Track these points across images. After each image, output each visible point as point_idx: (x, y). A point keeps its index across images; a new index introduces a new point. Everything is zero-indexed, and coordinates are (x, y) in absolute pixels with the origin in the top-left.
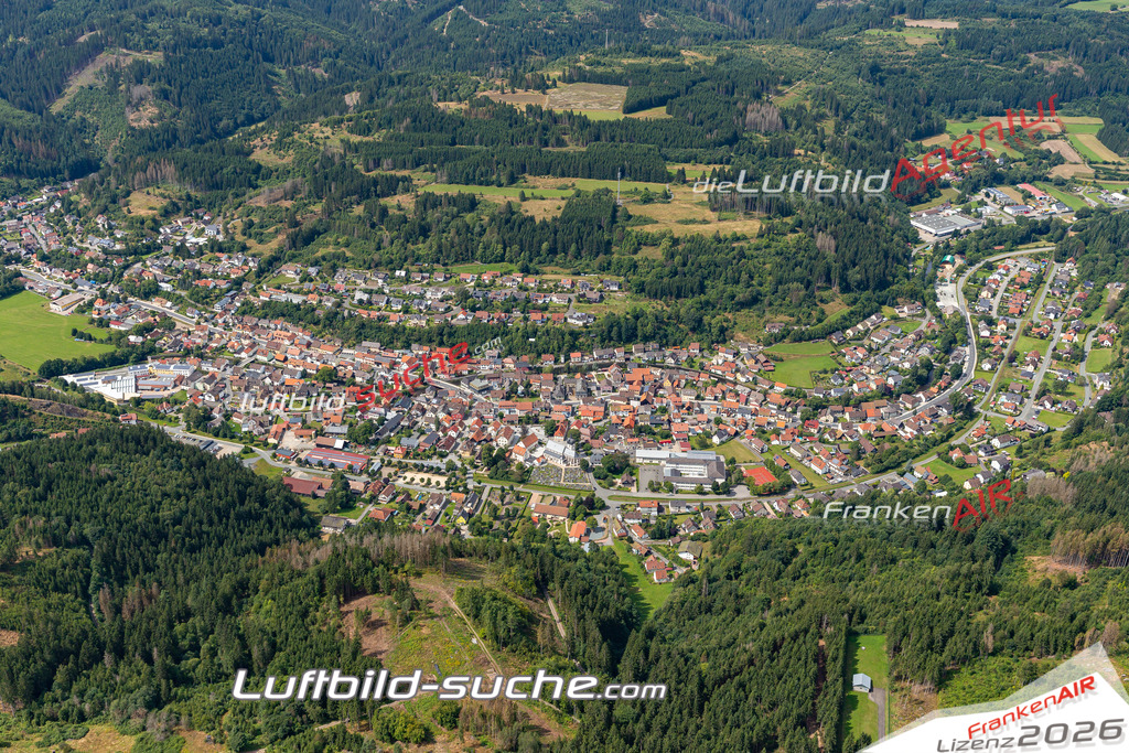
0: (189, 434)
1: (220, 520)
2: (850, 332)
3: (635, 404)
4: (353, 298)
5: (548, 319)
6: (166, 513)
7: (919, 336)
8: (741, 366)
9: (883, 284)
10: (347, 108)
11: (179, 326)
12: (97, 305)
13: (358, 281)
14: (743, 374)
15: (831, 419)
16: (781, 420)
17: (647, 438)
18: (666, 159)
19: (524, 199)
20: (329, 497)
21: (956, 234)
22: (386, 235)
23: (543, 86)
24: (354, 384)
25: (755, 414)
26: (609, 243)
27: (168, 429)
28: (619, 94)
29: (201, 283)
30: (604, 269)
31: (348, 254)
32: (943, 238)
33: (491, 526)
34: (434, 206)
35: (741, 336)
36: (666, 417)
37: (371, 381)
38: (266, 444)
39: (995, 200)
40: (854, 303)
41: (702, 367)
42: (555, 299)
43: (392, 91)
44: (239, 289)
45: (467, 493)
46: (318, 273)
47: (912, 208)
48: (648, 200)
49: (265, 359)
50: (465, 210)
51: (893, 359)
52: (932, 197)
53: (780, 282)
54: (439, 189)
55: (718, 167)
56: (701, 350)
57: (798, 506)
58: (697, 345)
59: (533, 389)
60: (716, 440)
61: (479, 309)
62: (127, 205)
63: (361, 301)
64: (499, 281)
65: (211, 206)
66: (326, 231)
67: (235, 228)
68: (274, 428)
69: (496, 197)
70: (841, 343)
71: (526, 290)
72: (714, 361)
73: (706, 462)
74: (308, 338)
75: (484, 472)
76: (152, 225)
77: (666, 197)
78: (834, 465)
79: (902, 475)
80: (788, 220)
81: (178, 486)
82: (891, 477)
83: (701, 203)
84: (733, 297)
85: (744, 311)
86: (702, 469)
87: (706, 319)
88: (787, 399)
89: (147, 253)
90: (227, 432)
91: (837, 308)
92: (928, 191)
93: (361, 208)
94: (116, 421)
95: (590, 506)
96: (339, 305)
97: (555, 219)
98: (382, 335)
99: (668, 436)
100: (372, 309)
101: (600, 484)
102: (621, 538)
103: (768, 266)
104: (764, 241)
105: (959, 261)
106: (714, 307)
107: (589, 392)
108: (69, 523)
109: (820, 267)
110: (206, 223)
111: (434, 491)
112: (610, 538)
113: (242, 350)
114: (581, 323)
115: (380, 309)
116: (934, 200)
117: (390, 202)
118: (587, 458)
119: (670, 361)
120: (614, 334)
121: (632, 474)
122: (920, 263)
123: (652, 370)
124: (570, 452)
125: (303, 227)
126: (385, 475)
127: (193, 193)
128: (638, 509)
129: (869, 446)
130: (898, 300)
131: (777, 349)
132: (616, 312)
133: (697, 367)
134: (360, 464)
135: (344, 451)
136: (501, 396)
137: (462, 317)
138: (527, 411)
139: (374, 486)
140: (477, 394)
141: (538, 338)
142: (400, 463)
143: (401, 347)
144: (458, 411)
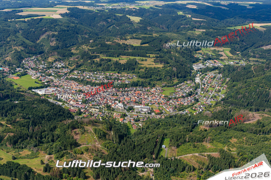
0: (53, 101)
1: (55, 116)
2: (178, 86)
3: (136, 97)
4: (86, 77)
5: (122, 82)
6: (45, 114)
7: (191, 87)
8: (157, 91)
9: (185, 77)
10: (90, 43)
11: (54, 81)
12: (40, 77)
13: (88, 74)
14: (157, 93)
15: (172, 101)
16: (163, 101)
17: (137, 104)
18: (147, 53)
19: (120, 60)
20: (77, 113)
21: (201, 68)
22: (94, 66)
23: (126, 40)
24: (85, 93)
25: (158, 100)
26: (135, 68)
27: (49, 100)
28: (140, 41)
29: (59, 74)
30: (133, 73)
31: (86, 69)
32: (198, 69)
33: (106, 119)
34: (103, 61)
35: (157, 86)
36: (141, 100)
37: (88, 92)
38: (67, 103)
39: (209, 63)
40: (179, 80)
41: (150, 91)
42: (123, 78)
43: (98, 40)
44: (66, 75)
45: (102, 113)
46: (81, 72)
47: (193, 64)
48: (142, 60)
49: (69, 88)
50: (109, 62)
51: (185, 91)
52: (197, 62)
53: (165, 76)
54: (104, 58)
55: (156, 55)
56: (150, 88)
57: (163, 117)
58: (149, 87)
59: (118, 94)
60: (150, 104)
61: (109, 79)
62: (48, 59)
63: (88, 78)
64: (113, 75)
65: (63, 60)
66: (83, 65)
67: (67, 64)
68: (69, 100)
69: (114, 59)
70: (176, 88)
71: (118, 76)
72: (152, 90)
73: (147, 108)
74: (78, 84)
75: (106, 109)
76: (52, 63)
77: (146, 60)
78: (171, 110)
79: (183, 112)
80: (168, 65)
81: (48, 109)
82: (181, 112)
83: (152, 61)
84: (156, 79)
85: (158, 81)
86: (146, 109)
87: (151, 82)
88: (164, 97)
89: (50, 68)
90: (60, 101)
91: (176, 81)
92: (197, 61)
93: (90, 61)
94: (40, 98)
95: (125, 115)
96: (84, 78)
97: (125, 64)
98: (91, 84)
99: (141, 103)
101: (127, 112)
102: (129, 121)
103: (164, 73)
104: (163, 69)
105: (200, 73)
106: (153, 80)
107: (128, 95)
108: (27, 115)
109: (173, 74)
110: (62, 63)
111: (97, 112)
112: (127, 121)
113: (65, 86)
114: (128, 83)
115: (91, 79)
116: (198, 62)
117: (95, 60)
118: (125, 107)
119: (144, 90)
120: (134, 85)
121: (133, 110)
122: (193, 74)
123: (140, 91)
124: (122, 106)
125: (79, 64)
126: (88, 109)
127: (60, 58)
128: (133, 116)
129: (178, 106)
130: (188, 80)
131: (164, 88)
132: (134, 81)
133: (149, 91)
134: (83, 107)
135: (81, 104)
136: (111, 95)
137: (106, 81)
138: (116, 98)
139: (85, 111)
140: (107, 95)
141: (120, 85)
142: (91, 107)
143: (94, 86)
144: (103, 98)
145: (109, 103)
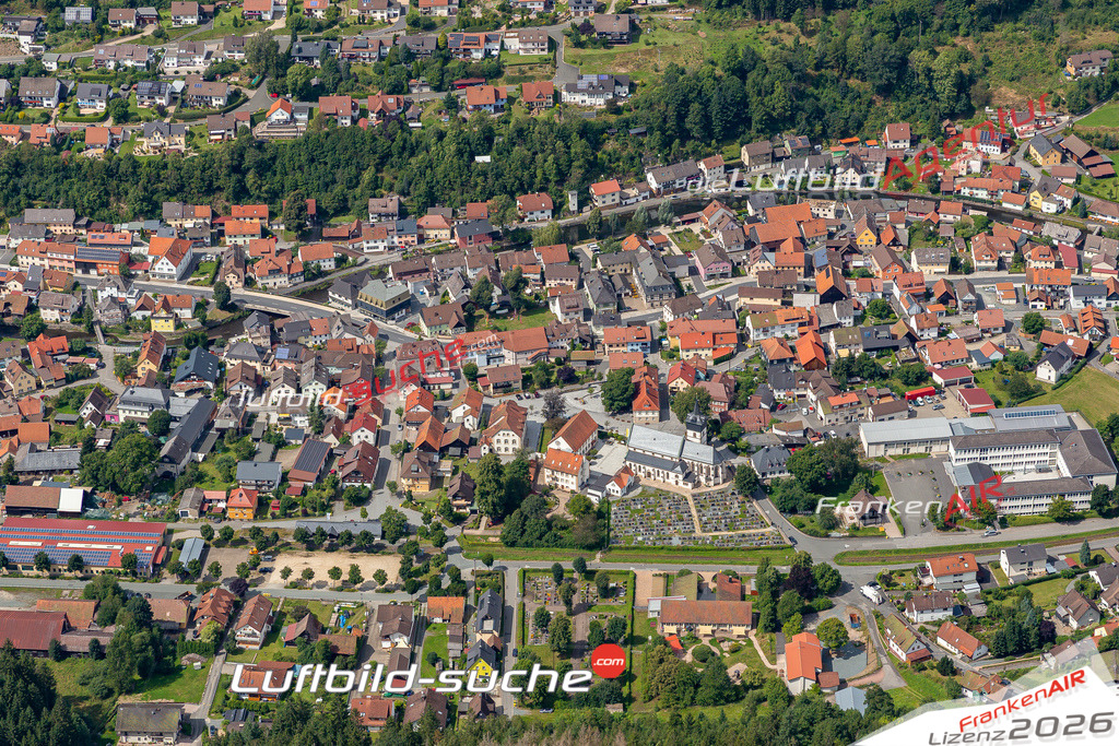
5: (511, 100)
14: (1044, 192)
17: (870, 387)
24: (43, 330)
35: (1008, 92)
36: (897, 329)
41: (935, 185)
42: (512, 44)
45: (465, 593)
56: (915, 141)
58: (903, 127)
59: (528, 290)
60: (1046, 373)
61: (321, 90)
71: (432, 27)
72: (960, 168)
73: (1054, 437)
75: (485, 531)
86: (1040, 454)
95: (808, 588)
98: (75, 188)
99: (923, 377)
100: (28, 121)
101: (801, 526)
102: (919, 663)
106: (927, 24)
107: (678, 284)
111: (375, 601)
112: (887, 668)
114: (599, 102)
115: (48, 118)
118: (744, 461)
120: (691, 122)
121: (872, 490)
123: (813, 206)
124: (699, 450)
126: (226, 571)
128: (927, 581)
131: (1109, 119)
132: (680, 63)
133: (921, 188)
134: (149, 548)
135: (87, 518)
136: (455, 320)
137: (280, 117)
138: (535, 353)
139: (214, 606)
140: (381, 320)
141: (500, 153)
142: (257, 532)
143: (131, 215)
144: (358, 373)
145: (474, 435)
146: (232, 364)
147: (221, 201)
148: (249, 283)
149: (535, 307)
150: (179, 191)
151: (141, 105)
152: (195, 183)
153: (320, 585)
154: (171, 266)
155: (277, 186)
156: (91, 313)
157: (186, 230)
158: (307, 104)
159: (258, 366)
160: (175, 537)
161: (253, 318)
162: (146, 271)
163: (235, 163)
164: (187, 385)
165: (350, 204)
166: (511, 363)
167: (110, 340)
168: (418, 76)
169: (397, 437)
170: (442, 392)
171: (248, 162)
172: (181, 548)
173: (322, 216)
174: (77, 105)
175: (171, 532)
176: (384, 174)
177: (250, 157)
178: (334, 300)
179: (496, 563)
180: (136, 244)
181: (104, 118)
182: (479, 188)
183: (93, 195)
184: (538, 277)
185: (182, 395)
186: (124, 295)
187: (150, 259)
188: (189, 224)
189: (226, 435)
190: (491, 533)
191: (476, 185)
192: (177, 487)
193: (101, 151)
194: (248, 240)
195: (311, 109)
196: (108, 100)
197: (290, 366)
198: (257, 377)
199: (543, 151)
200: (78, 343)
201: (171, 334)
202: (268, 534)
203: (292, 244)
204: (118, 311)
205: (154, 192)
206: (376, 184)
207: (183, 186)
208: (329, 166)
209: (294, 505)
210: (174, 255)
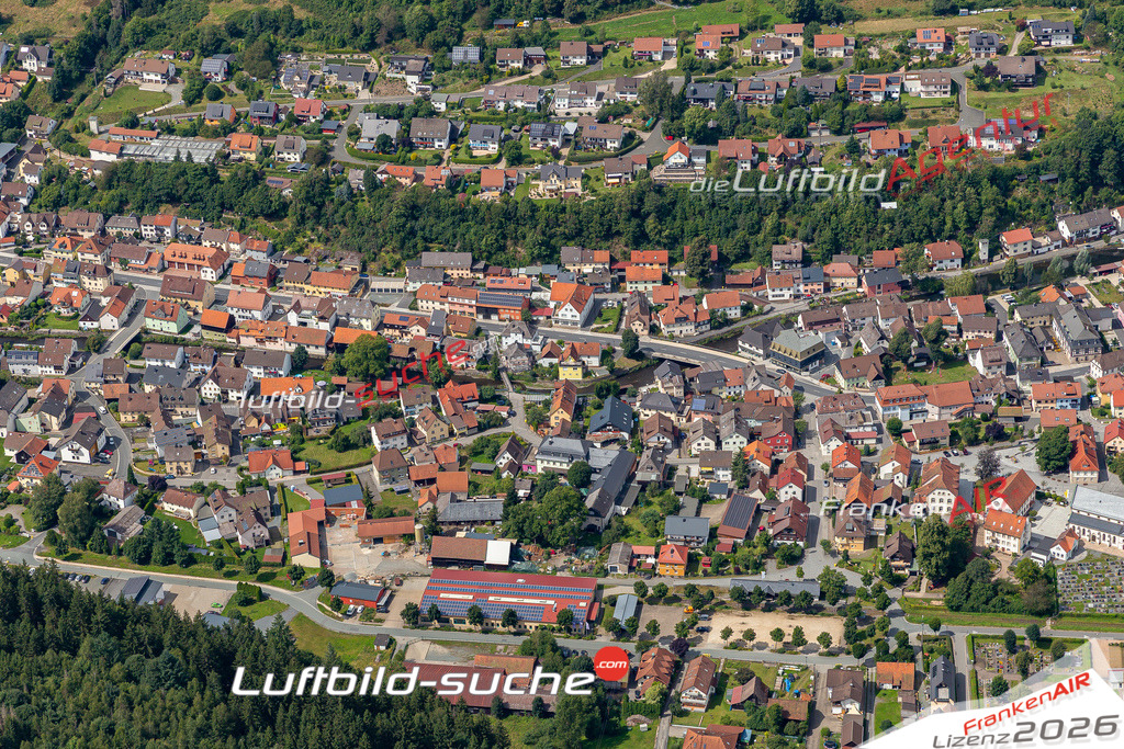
0: (64, 564)
4: (355, 134)
5: (915, 144)
13: (352, 86)
24: (450, 375)
42: (912, 86)
44: (21, 137)
45: (913, 659)
46: (229, 73)
49: (172, 328)
61: (718, 133)
63: (381, 141)
64: (743, 51)
68: (295, 526)
71: (828, 68)
74: (264, 258)
75: (928, 594)
96: (322, 159)
98: (470, 231)
100: (420, 162)
114: (1009, 147)
132: (1089, 107)
134: (583, 604)
135: (515, 571)
136: (873, 373)
137: (678, 161)
138: (960, 409)
139: (657, 666)
140: (795, 371)
141: (907, 200)
142: (691, 590)
143: (528, 259)
144: (780, 427)
145: (906, 492)
146: (647, 415)
147: (619, 246)
148: (654, 330)
149: (955, 360)
150: (578, 235)
151: (533, 147)
152: (595, 227)
153: (762, 646)
154: (575, 312)
155: (677, 231)
156: (497, 361)
157: (585, 276)
158: (704, 147)
159: (673, 417)
160: (606, 593)
161: (665, 367)
162: (549, 317)
163: (635, 207)
164: (603, 436)
165: (751, 251)
166: (936, 417)
167: (519, 388)
168: (818, 119)
169: (824, 492)
170: (867, 447)
171: (648, 205)
172: (614, 605)
173: (723, 262)
174: (468, 147)
175: (601, 587)
176: (786, 220)
177: (651, 201)
178: (744, 349)
179: (943, 628)
180: (534, 290)
181: (497, 160)
182: (886, 236)
183: (491, 238)
184: (955, 328)
185: (598, 445)
186: (529, 342)
187: (552, 305)
188: (587, 269)
189: (648, 488)
190: (934, 596)
191: (883, 231)
192: (604, 541)
193: (497, 193)
194: (650, 287)
195: (708, 153)
196: (502, 142)
197: (708, 418)
198: (674, 428)
199: (952, 198)
200: (488, 390)
201: (579, 382)
202: (704, 592)
203: (695, 291)
204: (525, 358)
205: (552, 237)
206: (778, 230)
207: (581, 230)
208: (730, 211)
209: (726, 562)
210: (577, 302)
